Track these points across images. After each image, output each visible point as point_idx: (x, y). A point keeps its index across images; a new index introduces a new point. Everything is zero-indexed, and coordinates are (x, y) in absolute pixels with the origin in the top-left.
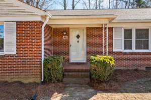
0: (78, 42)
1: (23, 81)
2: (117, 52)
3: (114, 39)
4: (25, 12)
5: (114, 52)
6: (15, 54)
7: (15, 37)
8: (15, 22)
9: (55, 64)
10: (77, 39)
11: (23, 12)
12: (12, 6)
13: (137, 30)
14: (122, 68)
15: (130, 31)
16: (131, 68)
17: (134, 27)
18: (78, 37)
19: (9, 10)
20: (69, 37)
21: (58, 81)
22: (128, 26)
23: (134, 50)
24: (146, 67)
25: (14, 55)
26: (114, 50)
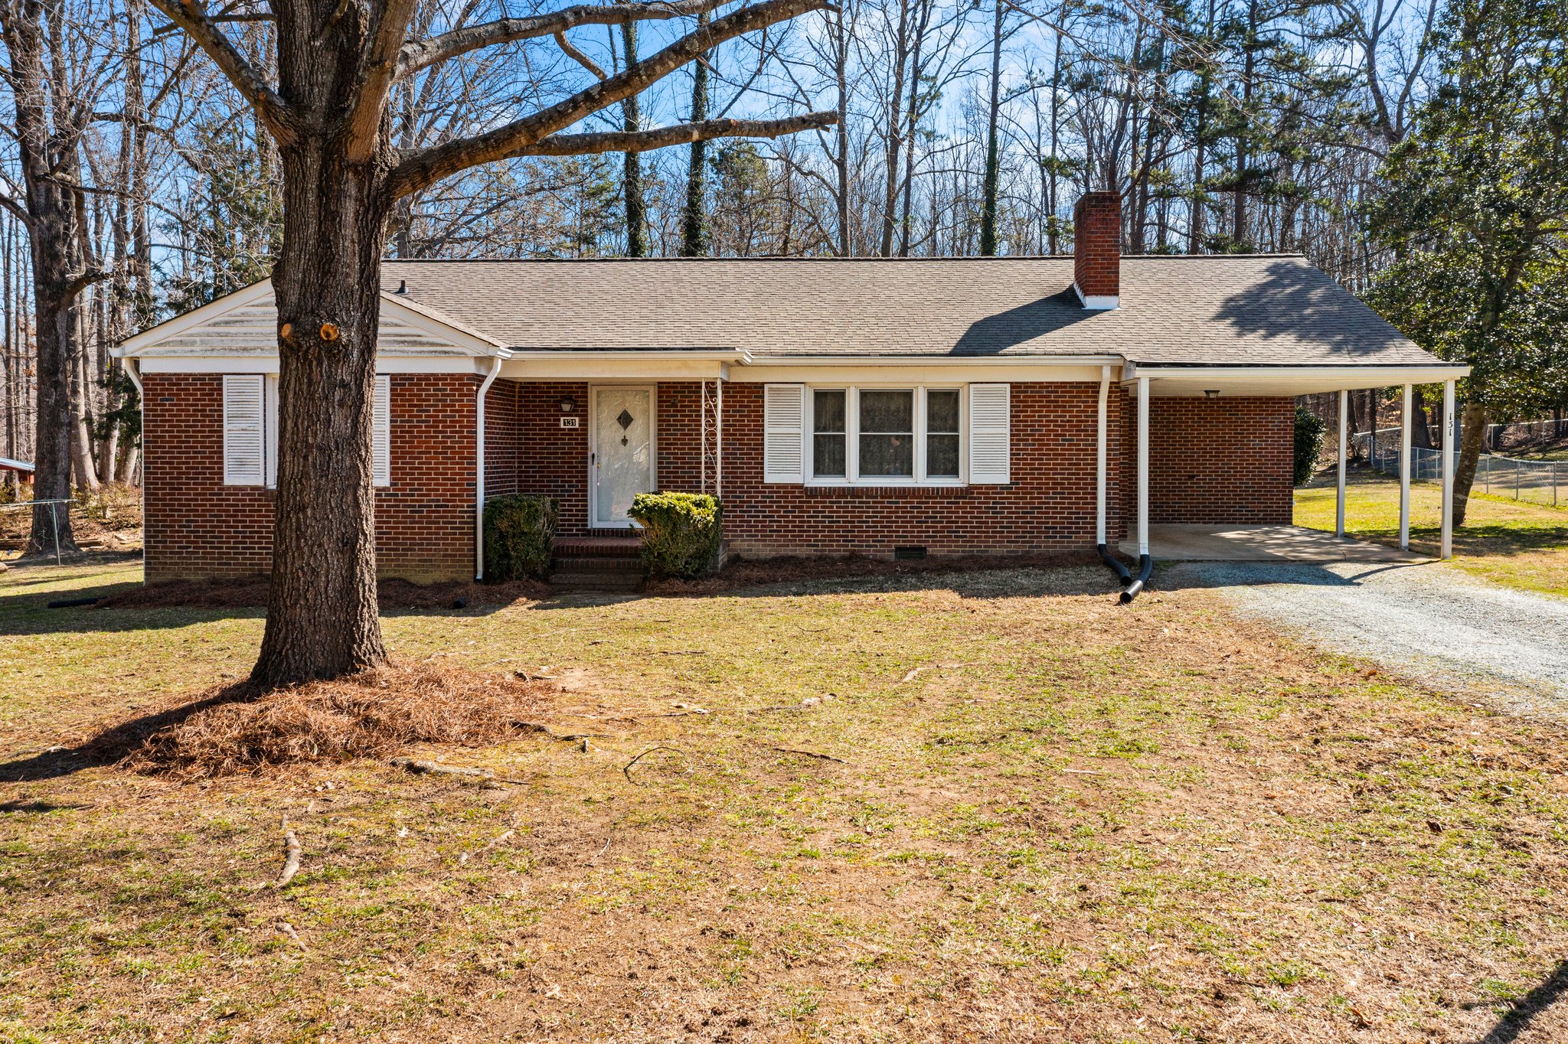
0: (625, 441)
1: (413, 580)
2: (780, 486)
3: (767, 430)
4: (421, 344)
5: (771, 486)
6: (388, 485)
8: (388, 378)
9: (520, 516)
10: (619, 432)
11: (415, 343)
13: (864, 395)
14: (802, 552)
15: (840, 396)
16: (837, 550)
17: (853, 382)
18: (625, 420)
20: (584, 423)
21: (533, 575)
22: (829, 380)
23: (853, 478)
24: (898, 549)
25: (384, 489)
26: (769, 478)
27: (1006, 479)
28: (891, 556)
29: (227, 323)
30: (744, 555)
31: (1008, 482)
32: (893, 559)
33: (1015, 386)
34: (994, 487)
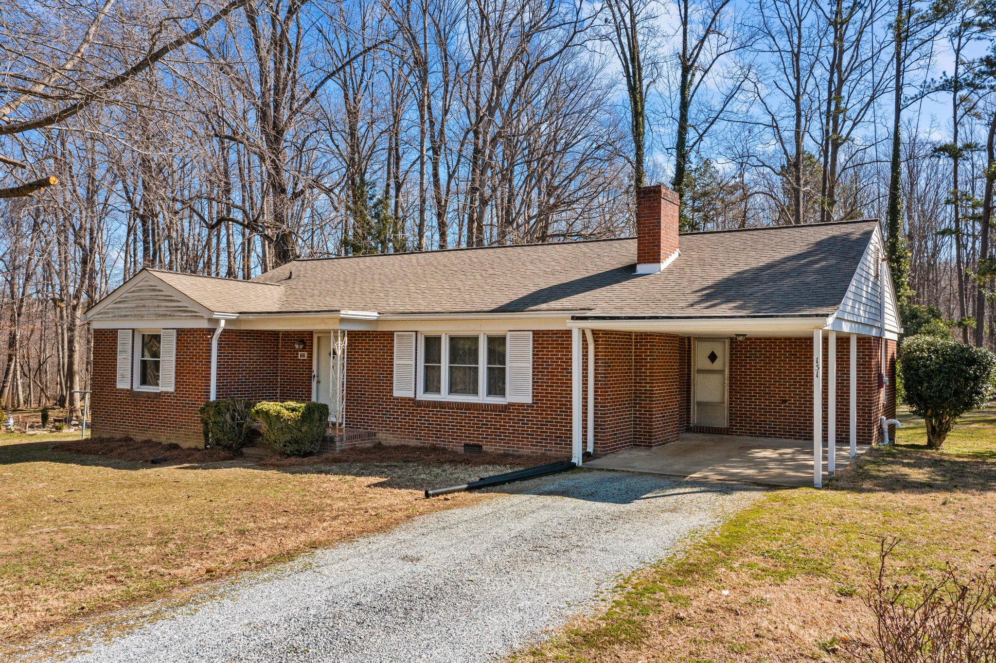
0: (333, 367)
2: (402, 399)
3: (396, 362)
4: (185, 311)
5: (397, 399)
6: (173, 391)
7: (174, 358)
8: (175, 331)
12: (171, 301)
13: (452, 339)
14: (413, 443)
15: (438, 339)
17: (445, 330)
19: (167, 307)
20: (310, 356)
22: (431, 329)
23: (444, 396)
24: (466, 445)
25: (172, 393)
26: (396, 393)
27: (528, 400)
28: (461, 450)
29: (120, 302)
30: (384, 443)
31: (530, 401)
32: (463, 452)
33: (536, 333)
34: (522, 405)
